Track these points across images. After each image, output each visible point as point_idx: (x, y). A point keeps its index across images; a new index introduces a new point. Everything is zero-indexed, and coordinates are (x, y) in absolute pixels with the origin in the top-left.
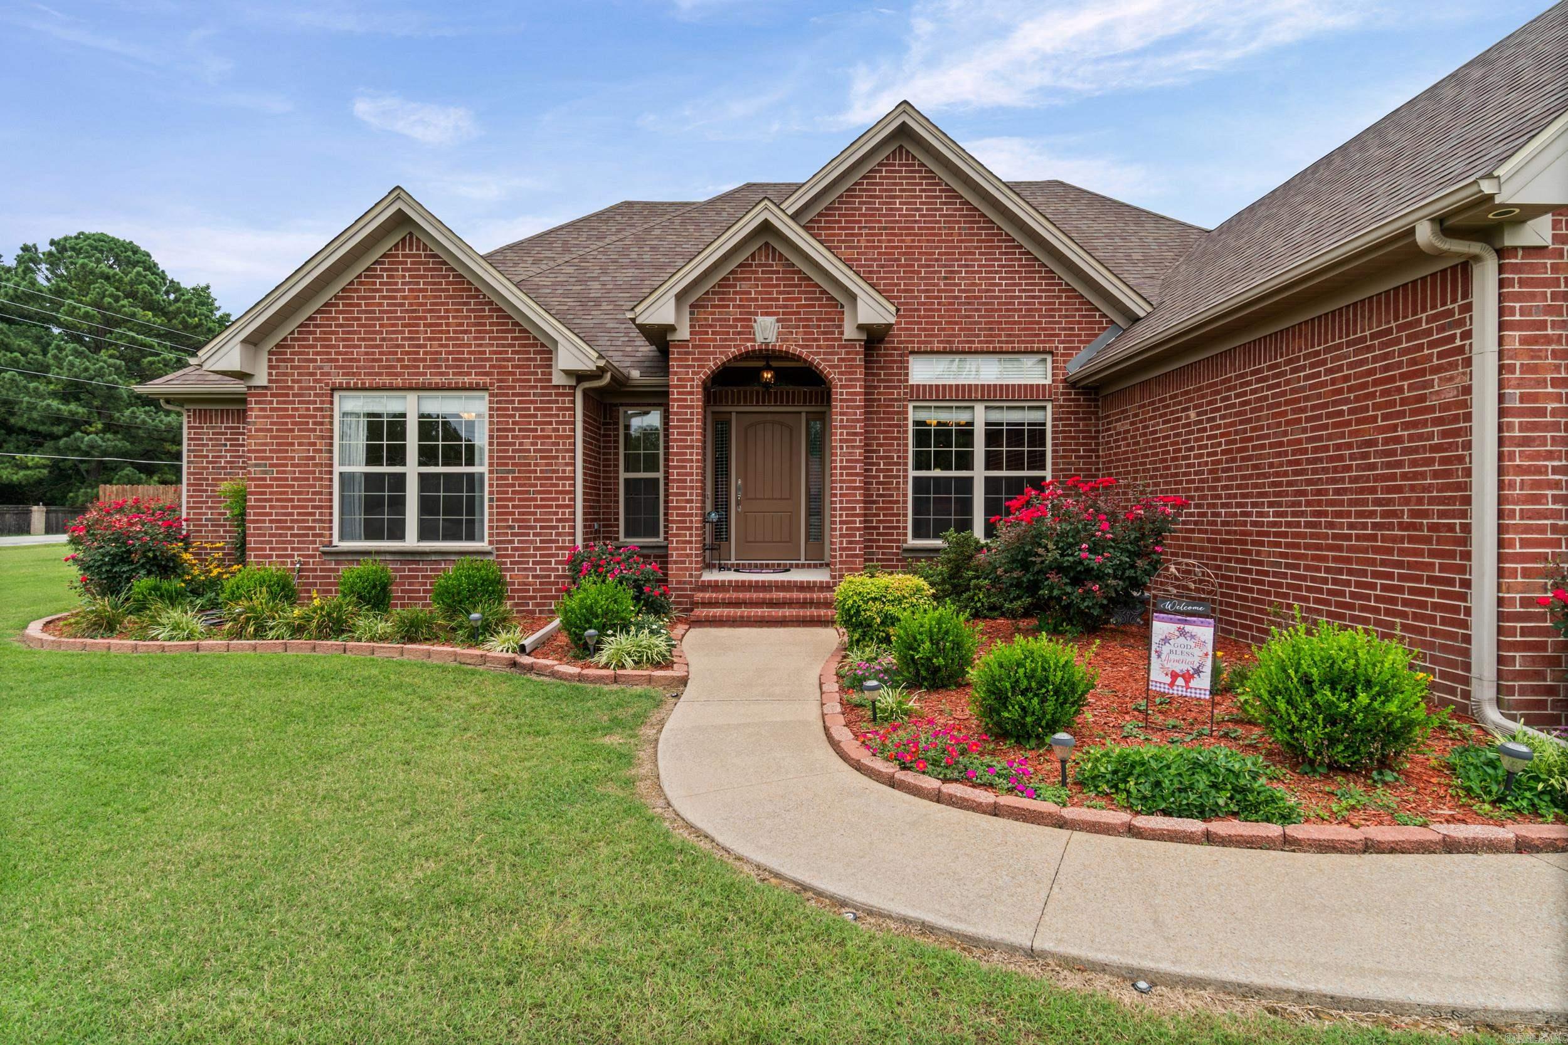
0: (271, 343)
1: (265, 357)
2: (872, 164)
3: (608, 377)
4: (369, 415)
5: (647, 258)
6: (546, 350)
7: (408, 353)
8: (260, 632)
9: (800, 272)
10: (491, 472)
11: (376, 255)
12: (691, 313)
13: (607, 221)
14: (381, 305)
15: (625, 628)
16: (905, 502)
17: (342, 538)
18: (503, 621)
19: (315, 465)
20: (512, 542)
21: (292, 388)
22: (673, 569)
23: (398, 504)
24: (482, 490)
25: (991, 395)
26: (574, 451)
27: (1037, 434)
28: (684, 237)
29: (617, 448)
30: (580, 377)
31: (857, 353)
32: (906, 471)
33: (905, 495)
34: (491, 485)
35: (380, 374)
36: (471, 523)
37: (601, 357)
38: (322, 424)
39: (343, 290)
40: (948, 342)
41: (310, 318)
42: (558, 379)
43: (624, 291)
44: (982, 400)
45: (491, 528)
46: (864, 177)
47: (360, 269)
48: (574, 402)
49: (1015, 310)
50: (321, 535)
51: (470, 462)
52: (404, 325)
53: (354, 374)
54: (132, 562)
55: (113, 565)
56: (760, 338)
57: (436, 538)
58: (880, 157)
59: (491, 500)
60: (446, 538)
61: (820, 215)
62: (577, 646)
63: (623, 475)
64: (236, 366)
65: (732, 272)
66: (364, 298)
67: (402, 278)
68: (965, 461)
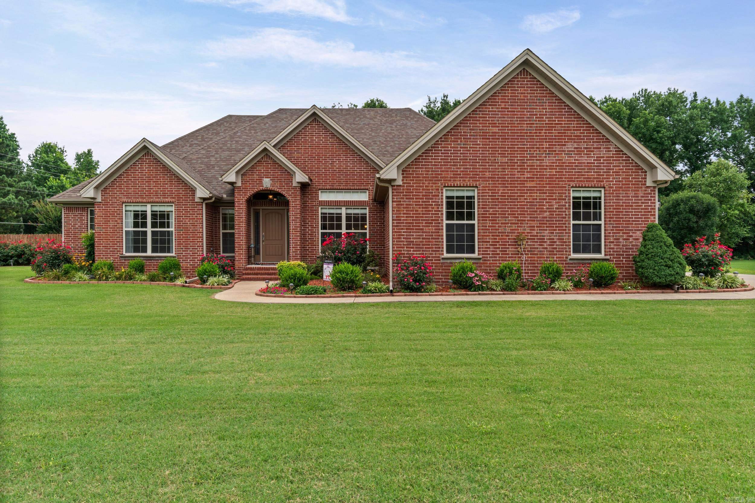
0: (102, 188)
1: (101, 192)
2: (306, 124)
3: (214, 199)
4: (134, 211)
5: (234, 146)
6: (193, 191)
7: (147, 191)
8: (107, 279)
9: (278, 163)
10: (175, 230)
11: (137, 159)
12: (242, 177)
13: (220, 126)
14: (138, 175)
15: (215, 276)
16: (318, 241)
17: (126, 252)
18: (180, 276)
19: (117, 228)
20: (182, 253)
21: (109, 202)
22: (236, 263)
23: (145, 241)
24: (172, 236)
25: (348, 204)
26: (203, 223)
27: (364, 218)
28: (250, 136)
29: (219, 222)
30: (204, 199)
31: (298, 191)
32: (318, 230)
33: (318, 239)
34: (175, 235)
35: (138, 198)
36: (169, 248)
37: (211, 193)
38: (119, 214)
39: (126, 170)
40: (332, 186)
41: (115, 179)
42: (197, 200)
43: (224, 161)
44: (344, 206)
45: (175, 249)
46: (303, 129)
47: (131, 163)
48: (202, 207)
49: (355, 175)
50: (119, 251)
51: (168, 227)
52: (146, 182)
53: (130, 198)
54: (60, 259)
55: (53, 260)
56: (265, 186)
57: (157, 252)
58: (309, 122)
59: (175, 240)
60: (160, 252)
61: (287, 142)
62: (201, 281)
63: (222, 231)
64: (92, 196)
65: (255, 163)
66: (133, 173)
67: (145, 166)
68: (339, 227)
